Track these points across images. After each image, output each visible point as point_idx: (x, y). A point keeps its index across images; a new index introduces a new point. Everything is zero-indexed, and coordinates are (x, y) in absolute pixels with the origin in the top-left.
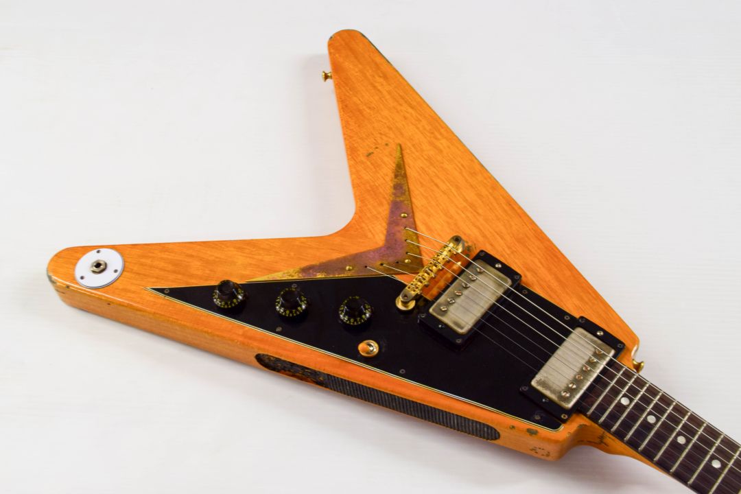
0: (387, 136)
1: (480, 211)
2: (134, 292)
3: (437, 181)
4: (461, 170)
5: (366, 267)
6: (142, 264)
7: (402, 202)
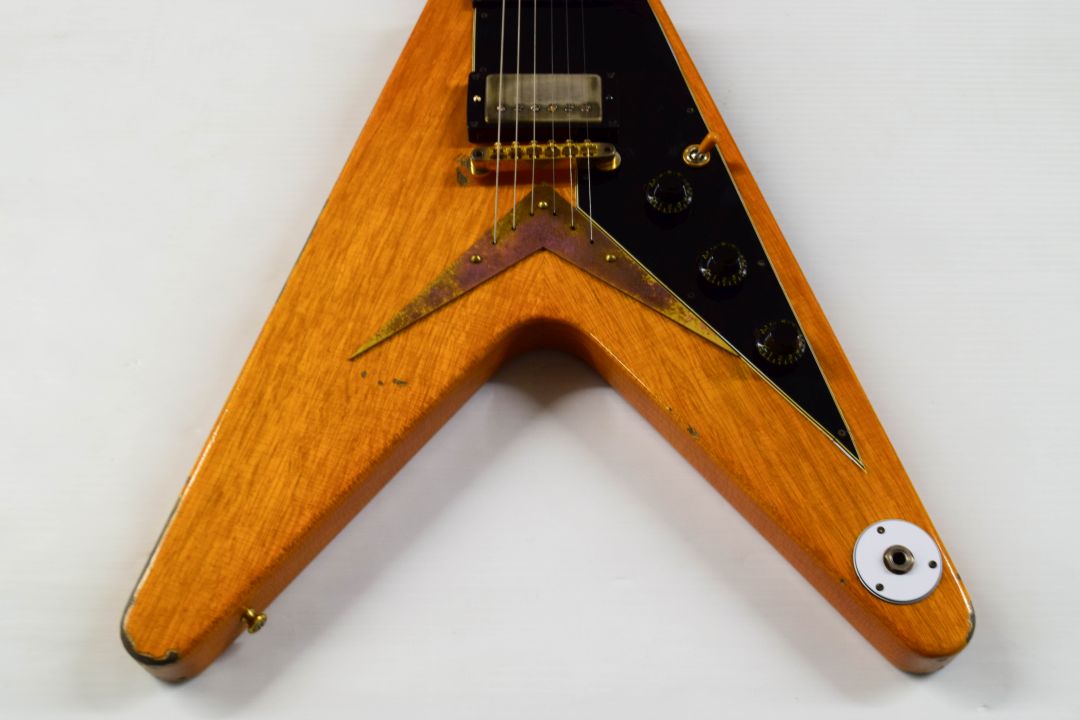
0: (347, 389)
2: (882, 479)
3: (383, 266)
4: (339, 254)
5: (592, 242)
6: (837, 511)
7: (455, 278)
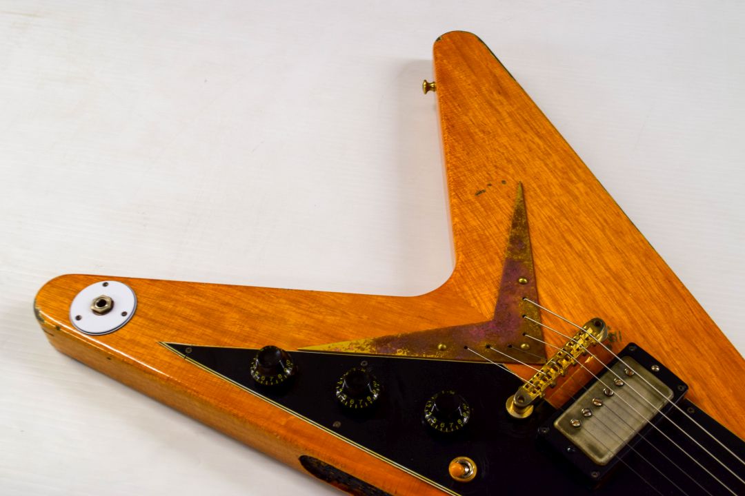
0: (503, 171)
1: (629, 286)
2: (144, 346)
3: (570, 238)
4: (603, 226)
5: (466, 348)
6: (161, 309)
7: (521, 261)
